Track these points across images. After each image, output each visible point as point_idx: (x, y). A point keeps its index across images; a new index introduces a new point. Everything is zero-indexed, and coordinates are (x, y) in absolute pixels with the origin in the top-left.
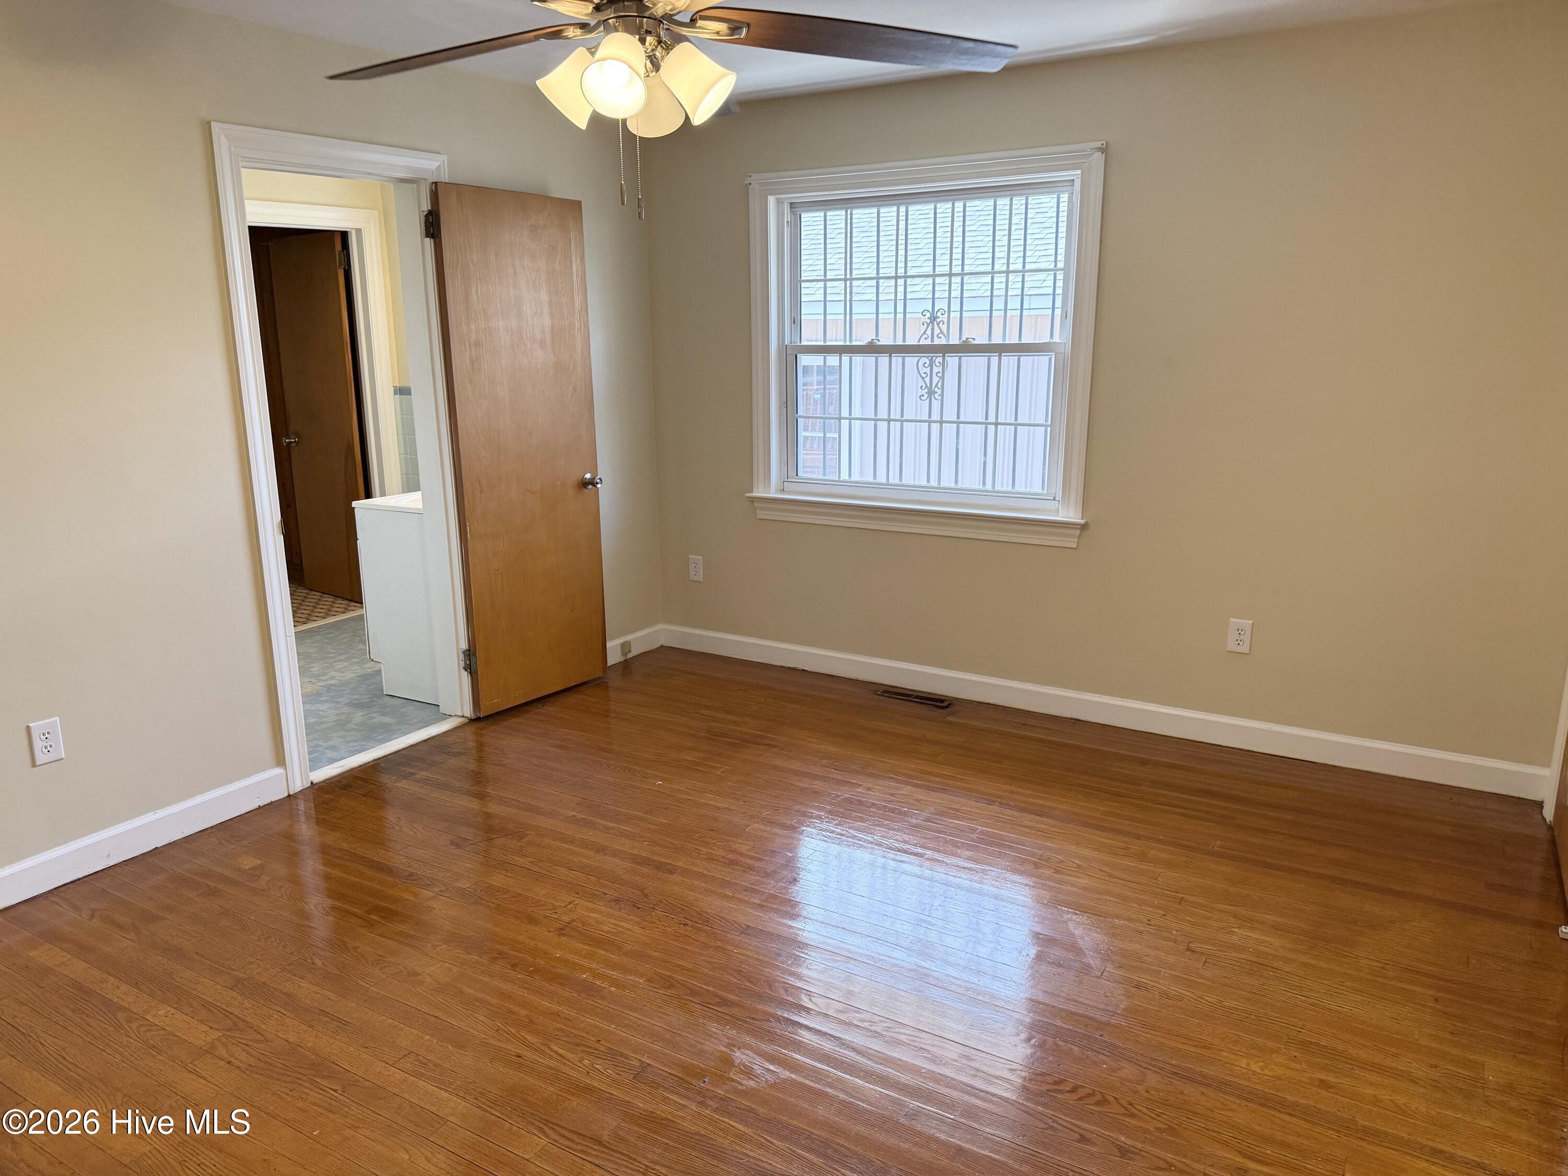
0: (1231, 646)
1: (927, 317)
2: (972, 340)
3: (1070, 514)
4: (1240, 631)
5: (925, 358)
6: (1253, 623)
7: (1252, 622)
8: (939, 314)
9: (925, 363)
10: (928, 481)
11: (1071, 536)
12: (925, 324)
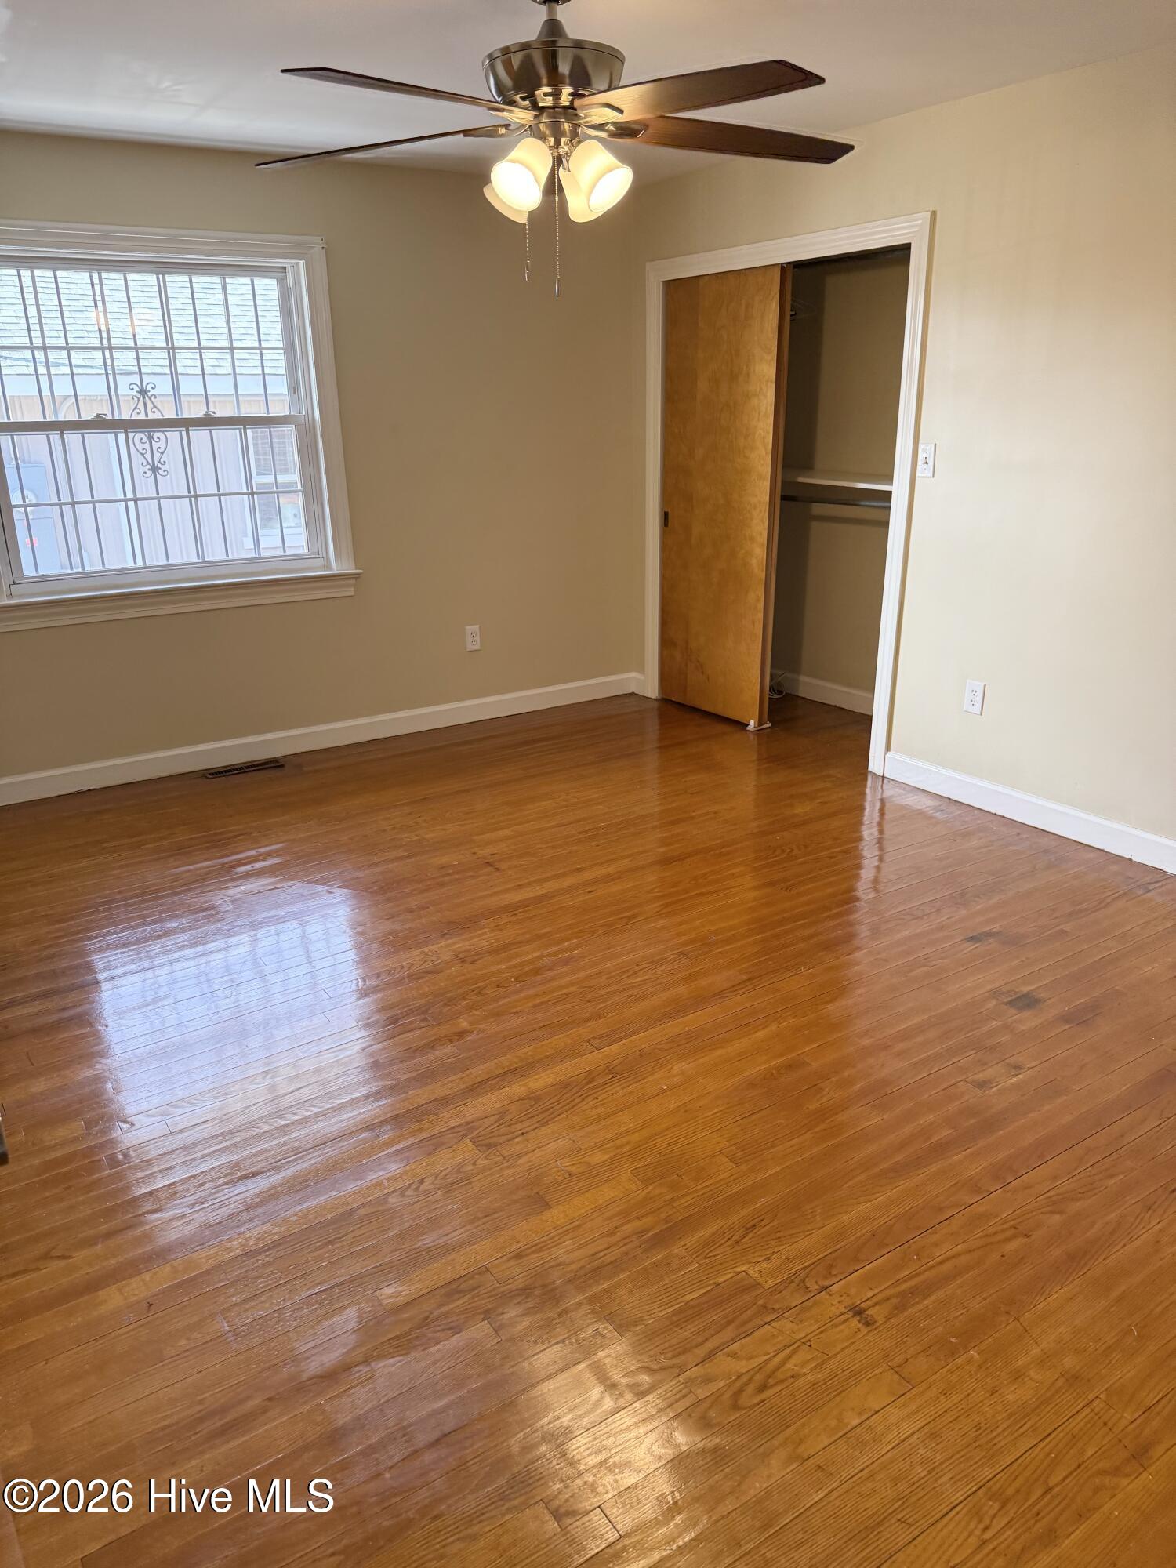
0: (470, 647)
1: (135, 390)
2: (212, 414)
3: (348, 568)
4: (473, 635)
5: (141, 434)
6: (480, 627)
7: (478, 626)
8: (149, 388)
9: (142, 439)
10: (135, 562)
11: (348, 586)
12: (135, 399)
